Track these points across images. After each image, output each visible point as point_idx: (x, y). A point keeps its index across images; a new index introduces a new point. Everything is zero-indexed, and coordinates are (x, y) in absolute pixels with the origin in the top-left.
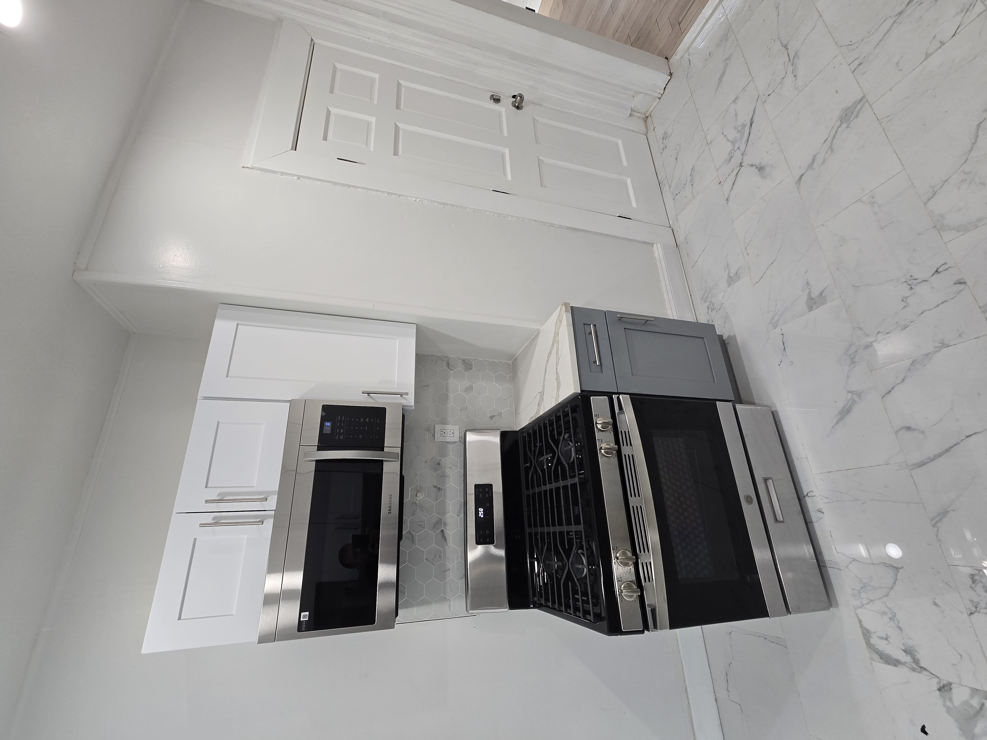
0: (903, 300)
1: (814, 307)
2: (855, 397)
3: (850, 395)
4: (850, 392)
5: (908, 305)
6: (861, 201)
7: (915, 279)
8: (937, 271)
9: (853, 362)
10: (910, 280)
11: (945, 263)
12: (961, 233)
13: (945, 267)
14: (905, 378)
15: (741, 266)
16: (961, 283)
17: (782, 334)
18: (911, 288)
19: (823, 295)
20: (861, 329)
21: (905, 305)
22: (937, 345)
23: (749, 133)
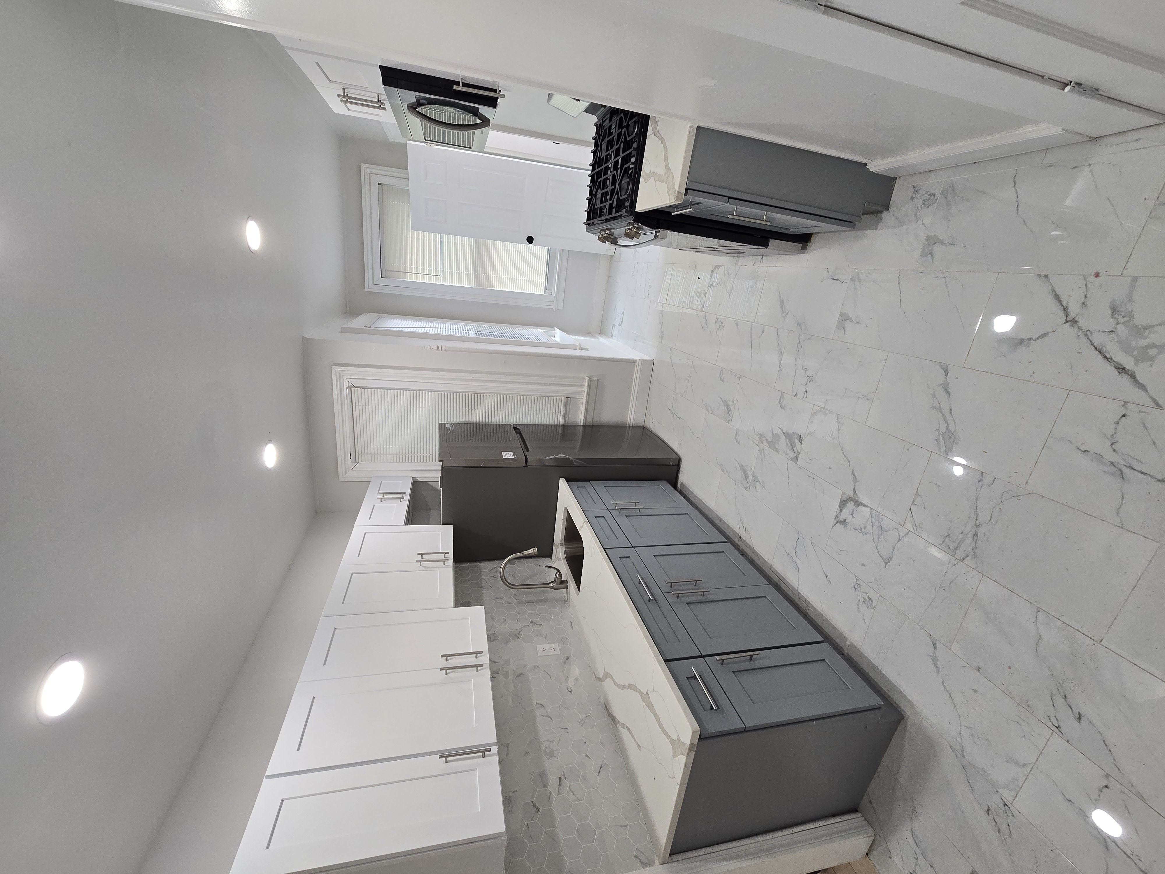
0: (806, 369)
1: (840, 318)
2: (785, 314)
3: (787, 312)
4: (788, 312)
5: (803, 369)
6: (873, 392)
7: (810, 381)
8: (806, 392)
9: (798, 324)
10: (811, 379)
11: (806, 397)
12: (813, 413)
13: (805, 396)
14: (779, 345)
15: (933, 263)
16: (796, 395)
17: (843, 282)
18: (808, 377)
19: (842, 329)
20: (809, 339)
21: (804, 368)
22: (782, 368)
23: (1111, 359)
